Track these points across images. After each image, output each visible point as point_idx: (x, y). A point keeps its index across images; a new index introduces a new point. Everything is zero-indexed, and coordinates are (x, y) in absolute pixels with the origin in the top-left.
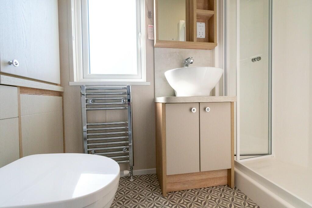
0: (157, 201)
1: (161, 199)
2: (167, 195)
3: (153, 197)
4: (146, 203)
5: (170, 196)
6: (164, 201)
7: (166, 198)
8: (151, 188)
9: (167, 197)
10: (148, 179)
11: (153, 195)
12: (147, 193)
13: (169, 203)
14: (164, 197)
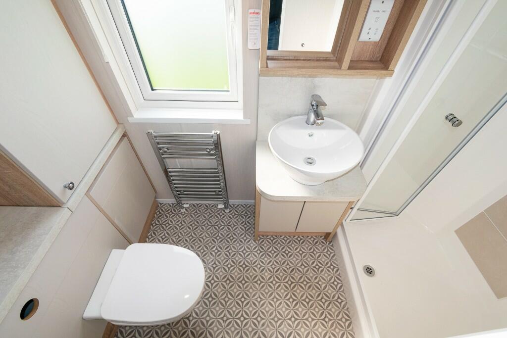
0: (247, 245)
1: (252, 243)
2: (259, 238)
3: (245, 238)
4: (238, 245)
5: (261, 240)
6: (254, 245)
7: (257, 242)
8: (245, 226)
9: (259, 241)
10: (244, 212)
11: (245, 236)
12: (241, 232)
13: (258, 249)
14: (255, 241)
